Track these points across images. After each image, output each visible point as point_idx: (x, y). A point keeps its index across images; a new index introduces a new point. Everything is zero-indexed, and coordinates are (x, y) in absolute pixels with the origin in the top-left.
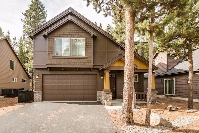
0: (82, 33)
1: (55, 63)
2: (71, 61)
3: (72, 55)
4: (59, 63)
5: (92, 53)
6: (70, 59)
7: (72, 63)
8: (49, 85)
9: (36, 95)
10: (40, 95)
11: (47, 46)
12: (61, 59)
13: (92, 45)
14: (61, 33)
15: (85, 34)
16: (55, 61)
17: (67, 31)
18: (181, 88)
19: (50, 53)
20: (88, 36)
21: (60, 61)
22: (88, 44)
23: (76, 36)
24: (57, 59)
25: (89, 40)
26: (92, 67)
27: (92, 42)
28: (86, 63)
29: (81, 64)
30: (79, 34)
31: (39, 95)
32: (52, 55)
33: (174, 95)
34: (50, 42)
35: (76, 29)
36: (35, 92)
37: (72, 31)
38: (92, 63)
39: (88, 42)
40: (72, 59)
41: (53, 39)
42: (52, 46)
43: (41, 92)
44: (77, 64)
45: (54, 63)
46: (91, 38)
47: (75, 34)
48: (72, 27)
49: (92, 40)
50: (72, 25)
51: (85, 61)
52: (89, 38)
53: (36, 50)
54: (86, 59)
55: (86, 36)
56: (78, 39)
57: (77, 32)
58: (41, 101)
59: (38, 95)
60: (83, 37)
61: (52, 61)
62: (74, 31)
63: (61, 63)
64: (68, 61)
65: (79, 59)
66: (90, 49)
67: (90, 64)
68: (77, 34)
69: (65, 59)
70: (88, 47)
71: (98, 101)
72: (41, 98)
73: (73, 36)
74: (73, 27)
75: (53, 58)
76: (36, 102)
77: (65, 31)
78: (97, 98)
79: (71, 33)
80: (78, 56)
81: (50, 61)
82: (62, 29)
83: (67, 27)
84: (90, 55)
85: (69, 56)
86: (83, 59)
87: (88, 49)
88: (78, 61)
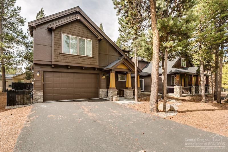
0: (90, 35)
1: (63, 61)
2: (78, 60)
3: (80, 54)
4: (67, 61)
5: (98, 54)
6: (78, 58)
7: (80, 62)
8: (51, 84)
9: (36, 95)
10: (42, 95)
11: (53, 41)
12: (69, 57)
13: (98, 46)
14: (69, 30)
15: (92, 36)
16: (62, 58)
17: (75, 30)
18: (148, 86)
19: (57, 48)
20: (94, 38)
21: (68, 59)
22: (94, 46)
23: (84, 36)
24: (64, 56)
25: (96, 42)
26: (98, 67)
27: (98, 45)
28: (93, 63)
29: (88, 63)
30: (87, 34)
31: (40, 95)
32: (59, 51)
33: (143, 91)
34: (57, 37)
35: (84, 30)
36: (34, 92)
37: (80, 31)
38: (98, 64)
39: (94, 44)
40: (79, 58)
41: (60, 34)
42: (59, 42)
43: (43, 91)
44: (85, 63)
45: (61, 60)
46: (97, 41)
47: (82, 33)
48: (79, 26)
49: (98, 43)
50: (80, 24)
51: (92, 61)
52: (95, 40)
53: (37, 42)
54: (93, 60)
55: (92, 38)
56: (85, 39)
57: (85, 32)
58: (43, 102)
59: (38, 95)
60: (90, 38)
61: (59, 58)
62: (81, 31)
63: (69, 61)
64: (76, 60)
65: (86, 59)
66: (96, 50)
67: (96, 64)
68: (84, 34)
69: (73, 57)
70: (95, 48)
71: (100, 98)
72: (43, 98)
73: (81, 35)
74: (81, 27)
75: (60, 54)
76: (36, 103)
77: (73, 29)
78: (100, 95)
79: (79, 32)
80: (85, 56)
81: (56, 58)
82: (70, 26)
83: (75, 25)
84: (96, 56)
85: (77, 55)
86: (90, 59)
87: (94, 50)
88: (86, 61)
